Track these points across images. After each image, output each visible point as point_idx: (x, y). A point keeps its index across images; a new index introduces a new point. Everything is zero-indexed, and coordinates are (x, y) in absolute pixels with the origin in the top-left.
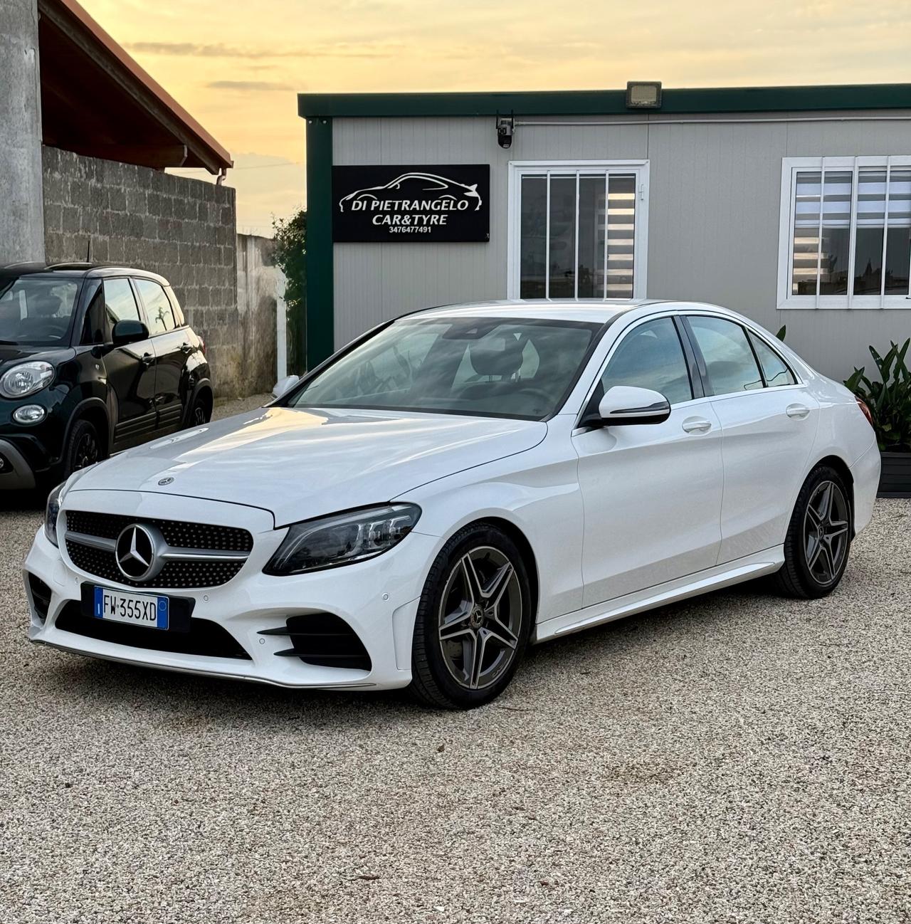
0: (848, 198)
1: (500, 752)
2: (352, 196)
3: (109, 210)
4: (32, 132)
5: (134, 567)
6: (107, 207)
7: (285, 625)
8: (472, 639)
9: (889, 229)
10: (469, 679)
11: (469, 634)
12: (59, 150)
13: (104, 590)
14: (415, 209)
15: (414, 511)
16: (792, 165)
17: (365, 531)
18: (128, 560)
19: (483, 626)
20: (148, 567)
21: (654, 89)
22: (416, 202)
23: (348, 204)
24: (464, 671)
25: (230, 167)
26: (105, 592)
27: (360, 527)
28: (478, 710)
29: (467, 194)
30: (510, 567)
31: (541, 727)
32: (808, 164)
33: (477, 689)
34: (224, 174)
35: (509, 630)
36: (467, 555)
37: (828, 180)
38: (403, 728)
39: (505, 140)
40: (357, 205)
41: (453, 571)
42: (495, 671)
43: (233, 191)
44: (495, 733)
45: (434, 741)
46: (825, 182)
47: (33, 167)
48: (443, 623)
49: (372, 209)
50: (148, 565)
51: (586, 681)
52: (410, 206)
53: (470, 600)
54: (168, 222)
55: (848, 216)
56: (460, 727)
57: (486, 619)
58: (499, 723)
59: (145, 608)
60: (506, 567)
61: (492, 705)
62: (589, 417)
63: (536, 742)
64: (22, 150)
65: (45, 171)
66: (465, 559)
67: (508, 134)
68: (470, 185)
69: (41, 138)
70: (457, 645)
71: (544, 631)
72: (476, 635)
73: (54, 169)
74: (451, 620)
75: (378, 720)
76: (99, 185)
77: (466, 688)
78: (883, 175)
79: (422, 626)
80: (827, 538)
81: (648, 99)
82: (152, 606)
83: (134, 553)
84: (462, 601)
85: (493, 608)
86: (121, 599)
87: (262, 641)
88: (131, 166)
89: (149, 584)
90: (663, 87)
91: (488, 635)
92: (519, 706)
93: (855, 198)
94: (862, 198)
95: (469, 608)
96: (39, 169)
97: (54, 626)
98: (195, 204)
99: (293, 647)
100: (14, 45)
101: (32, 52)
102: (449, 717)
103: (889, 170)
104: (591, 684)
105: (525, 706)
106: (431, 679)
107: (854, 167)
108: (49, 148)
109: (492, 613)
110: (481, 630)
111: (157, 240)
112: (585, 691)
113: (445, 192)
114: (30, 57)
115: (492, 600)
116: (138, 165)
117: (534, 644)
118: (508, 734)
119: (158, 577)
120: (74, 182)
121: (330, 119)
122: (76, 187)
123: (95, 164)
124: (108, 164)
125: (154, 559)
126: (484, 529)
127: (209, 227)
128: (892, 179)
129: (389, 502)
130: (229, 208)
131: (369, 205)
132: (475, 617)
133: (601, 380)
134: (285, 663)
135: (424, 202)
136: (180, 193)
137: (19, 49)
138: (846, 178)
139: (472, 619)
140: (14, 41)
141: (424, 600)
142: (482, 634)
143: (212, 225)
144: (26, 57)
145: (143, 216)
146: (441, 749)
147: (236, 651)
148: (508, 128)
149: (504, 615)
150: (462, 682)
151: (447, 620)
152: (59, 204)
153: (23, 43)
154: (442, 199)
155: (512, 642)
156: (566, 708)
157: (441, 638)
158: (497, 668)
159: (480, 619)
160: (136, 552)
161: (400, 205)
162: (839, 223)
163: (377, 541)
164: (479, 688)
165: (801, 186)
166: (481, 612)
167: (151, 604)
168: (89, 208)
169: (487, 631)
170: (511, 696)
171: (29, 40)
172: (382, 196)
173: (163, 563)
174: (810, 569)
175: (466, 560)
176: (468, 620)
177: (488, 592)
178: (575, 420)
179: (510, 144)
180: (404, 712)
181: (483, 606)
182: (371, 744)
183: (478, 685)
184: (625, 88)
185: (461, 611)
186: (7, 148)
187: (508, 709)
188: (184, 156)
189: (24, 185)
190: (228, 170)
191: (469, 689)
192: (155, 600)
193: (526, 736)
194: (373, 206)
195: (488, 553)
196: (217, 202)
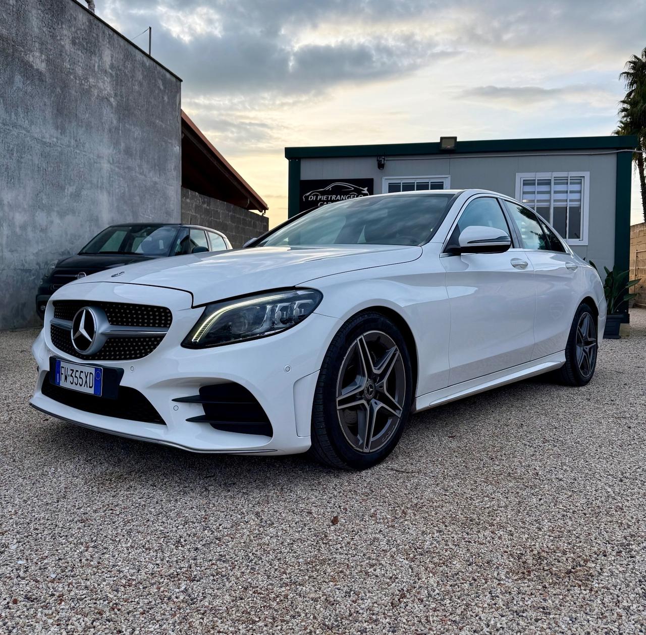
0: (549, 192)
1: (393, 526)
2: (309, 194)
3: (212, 218)
4: (177, 181)
5: (83, 343)
6: (211, 217)
7: (198, 394)
8: (366, 409)
9: (570, 207)
10: (363, 444)
11: (363, 404)
12: (190, 190)
13: (61, 362)
14: (338, 199)
15: (316, 296)
16: (520, 177)
17: (273, 311)
18: (78, 337)
19: (375, 398)
20: (91, 342)
21: (453, 140)
22: (339, 196)
23: (307, 197)
24: (359, 437)
25: (268, 209)
26: (62, 364)
27: (269, 307)
28: (370, 471)
29: (363, 192)
30: (396, 350)
31: (428, 494)
32: (529, 176)
33: (370, 453)
34: (265, 212)
35: (395, 401)
36: (362, 336)
37: (539, 184)
38: (302, 491)
39: (381, 166)
40: (311, 198)
41: (349, 350)
42: (384, 436)
43: (268, 218)
44: (387, 500)
45: (329, 510)
46: (538, 185)
47: (176, 195)
48: (340, 394)
49: (318, 199)
50: (91, 340)
51: (454, 444)
52: (336, 198)
53: (364, 375)
54: (239, 227)
55: (549, 201)
56: (355, 491)
57: (377, 392)
58: (390, 486)
59: (86, 377)
60: (393, 349)
61: (382, 466)
62: (451, 247)
63: (427, 512)
64: (171, 187)
65: (182, 197)
66: (359, 340)
67: (383, 163)
68: (364, 188)
69: (181, 183)
70: (353, 412)
71: (422, 403)
72: (369, 405)
73: (187, 197)
74: (347, 392)
75: (282, 480)
76: (208, 208)
77: (359, 451)
78: (566, 181)
79: (321, 396)
80: (586, 348)
81: (449, 146)
82: (91, 375)
83: (82, 330)
84: (358, 376)
85: (383, 383)
86: (71, 370)
87: (176, 408)
88: (223, 202)
89: (93, 357)
90: (458, 140)
91: (378, 406)
92: (405, 468)
93: (552, 192)
94: (555, 192)
95: (363, 382)
96: (179, 197)
97: (41, 392)
98: (251, 221)
99: (205, 414)
100: (170, 143)
101: (178, 147)
102: (345, 478)
103: (569, 178)
104: (459, 447)
105: (410, 468)
106: (329, 444)
107: (552, 177)
108: (184, 189)
109: (382, 387)
110: (373, 401)
111: (234, 234)
112: (456, 454)
113: (352, 191)
114: (177, 149)
115: (382, 376)
116: (226, 202)
117: (414, 413)
118: (399, 500)
119: (100, 351)
120: (196, 204)
121: (300, 159)
122: (197, 207)
123: (206, 199)
124: (212, 200)
125: (96, 336)
126: (376, 316)
127: (257, 231)
128: (571, 183)
129: (294, 286)
130: (266, 225)
131: (317, 198)
132: (368, 390)
133: (457, 224)
134: (196, 428)
135: (342, 196)
136: (245, 216)
137: (172, 145)
138: (548, 183)
139: (366, 392)
140: (170, 141)
141: (324, 373)
142: (374, 405)
143: (258, 230)
144: (175, 149)
145: (228, 223)
146: (335, 521)
147: (153, 417)
148: (383, 160)
149: (392, 390)
150: (357, 447)
151: (344, 391)
152: (189, 212)
153: (174, 142)
154: (351, 195)
155: (398, 411)
156: (445, 470)
157: (338, 408)
158: (386, 433)
159: (372, 391)
160: (84, 330)
161: (331, 197)
162: (545, 205)
163: (283, 321)
164: (371, 451)
165: (525, 187)
166: (373, 385)
167: (91, 373)
168: (203, 216)
169: (378, 402)
170: (397, 457)
171: (177, 142)
172: (323, 193)
173: (104, 339)
174: (579, 367)
175: (361, 340)
176: (362, 393)
177: (379, 369)
178: (441, 247)
179: (383, 168)
180: (307, 472)
181: (375, 381)
182: (268, 511)
183: (371, 449)
184: (439, 141)
185: (356, 384)
186: (164, 185)
187: (397, 471)
188: (247, 203)
189: (172, 202)
190: (266, 211)
191: (363, 452)
192: (93, 370)
193: (416, 505)
194: (319, 198)
195: (379, 337)
196: (261, 222)
